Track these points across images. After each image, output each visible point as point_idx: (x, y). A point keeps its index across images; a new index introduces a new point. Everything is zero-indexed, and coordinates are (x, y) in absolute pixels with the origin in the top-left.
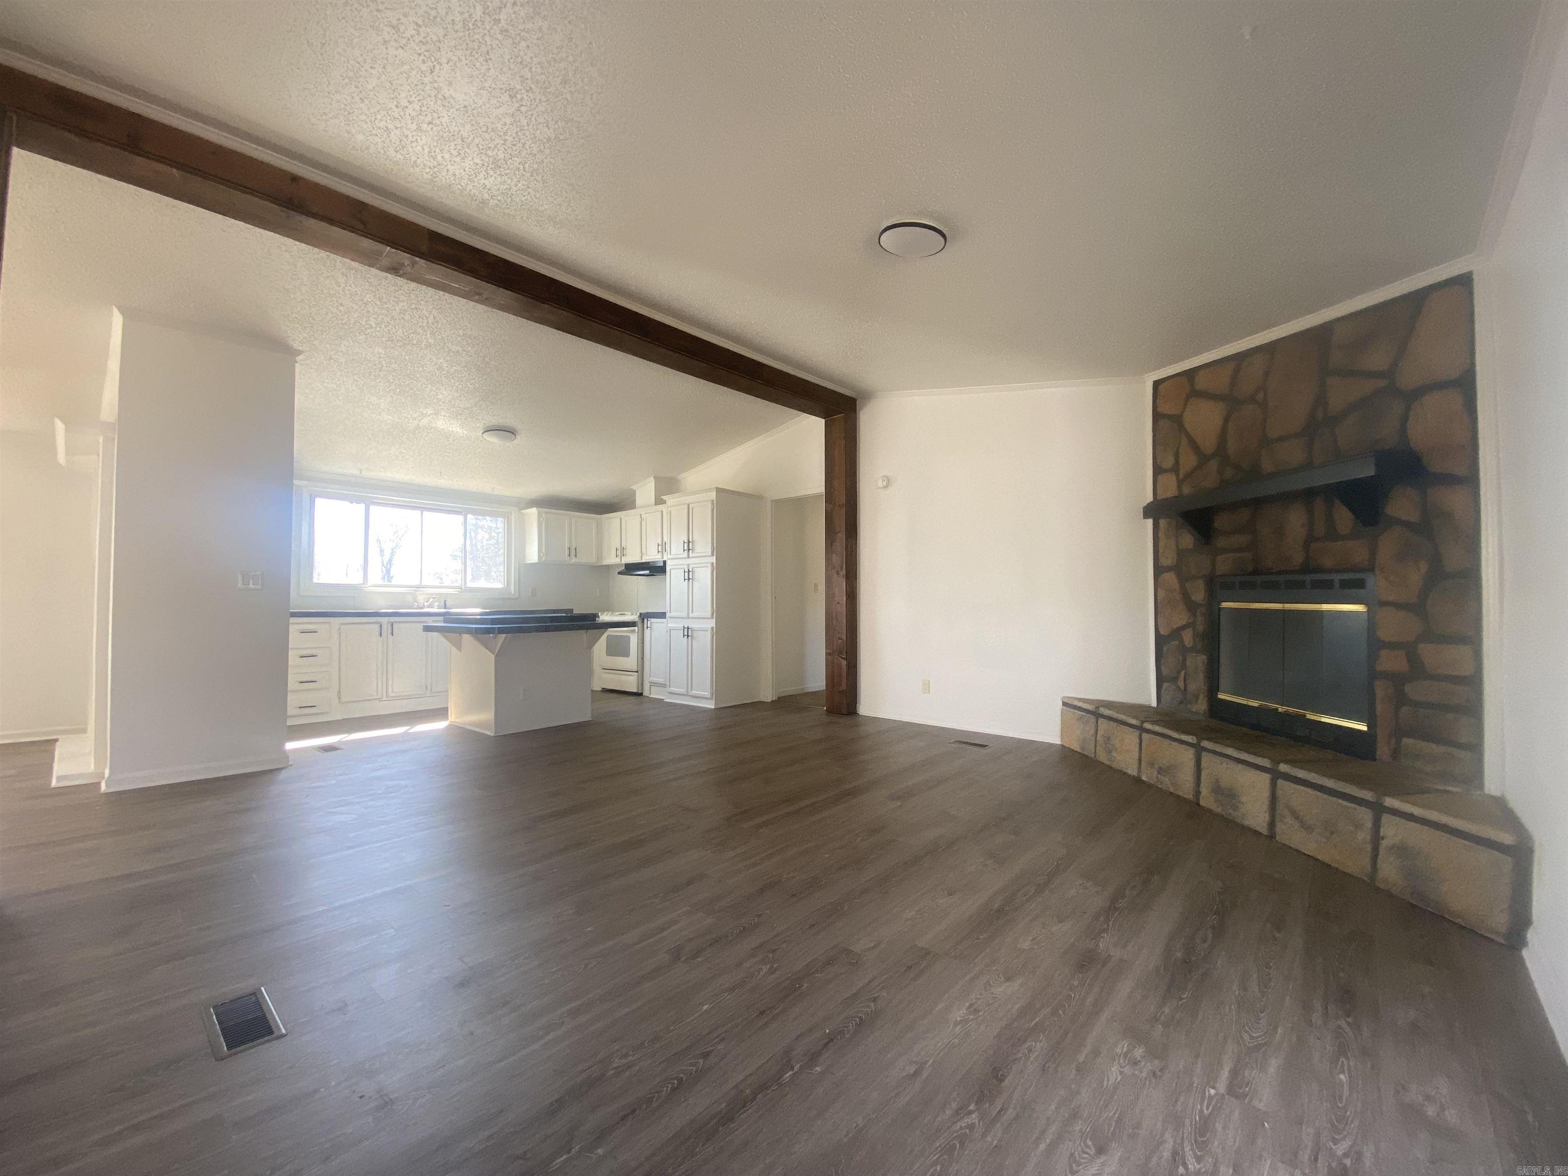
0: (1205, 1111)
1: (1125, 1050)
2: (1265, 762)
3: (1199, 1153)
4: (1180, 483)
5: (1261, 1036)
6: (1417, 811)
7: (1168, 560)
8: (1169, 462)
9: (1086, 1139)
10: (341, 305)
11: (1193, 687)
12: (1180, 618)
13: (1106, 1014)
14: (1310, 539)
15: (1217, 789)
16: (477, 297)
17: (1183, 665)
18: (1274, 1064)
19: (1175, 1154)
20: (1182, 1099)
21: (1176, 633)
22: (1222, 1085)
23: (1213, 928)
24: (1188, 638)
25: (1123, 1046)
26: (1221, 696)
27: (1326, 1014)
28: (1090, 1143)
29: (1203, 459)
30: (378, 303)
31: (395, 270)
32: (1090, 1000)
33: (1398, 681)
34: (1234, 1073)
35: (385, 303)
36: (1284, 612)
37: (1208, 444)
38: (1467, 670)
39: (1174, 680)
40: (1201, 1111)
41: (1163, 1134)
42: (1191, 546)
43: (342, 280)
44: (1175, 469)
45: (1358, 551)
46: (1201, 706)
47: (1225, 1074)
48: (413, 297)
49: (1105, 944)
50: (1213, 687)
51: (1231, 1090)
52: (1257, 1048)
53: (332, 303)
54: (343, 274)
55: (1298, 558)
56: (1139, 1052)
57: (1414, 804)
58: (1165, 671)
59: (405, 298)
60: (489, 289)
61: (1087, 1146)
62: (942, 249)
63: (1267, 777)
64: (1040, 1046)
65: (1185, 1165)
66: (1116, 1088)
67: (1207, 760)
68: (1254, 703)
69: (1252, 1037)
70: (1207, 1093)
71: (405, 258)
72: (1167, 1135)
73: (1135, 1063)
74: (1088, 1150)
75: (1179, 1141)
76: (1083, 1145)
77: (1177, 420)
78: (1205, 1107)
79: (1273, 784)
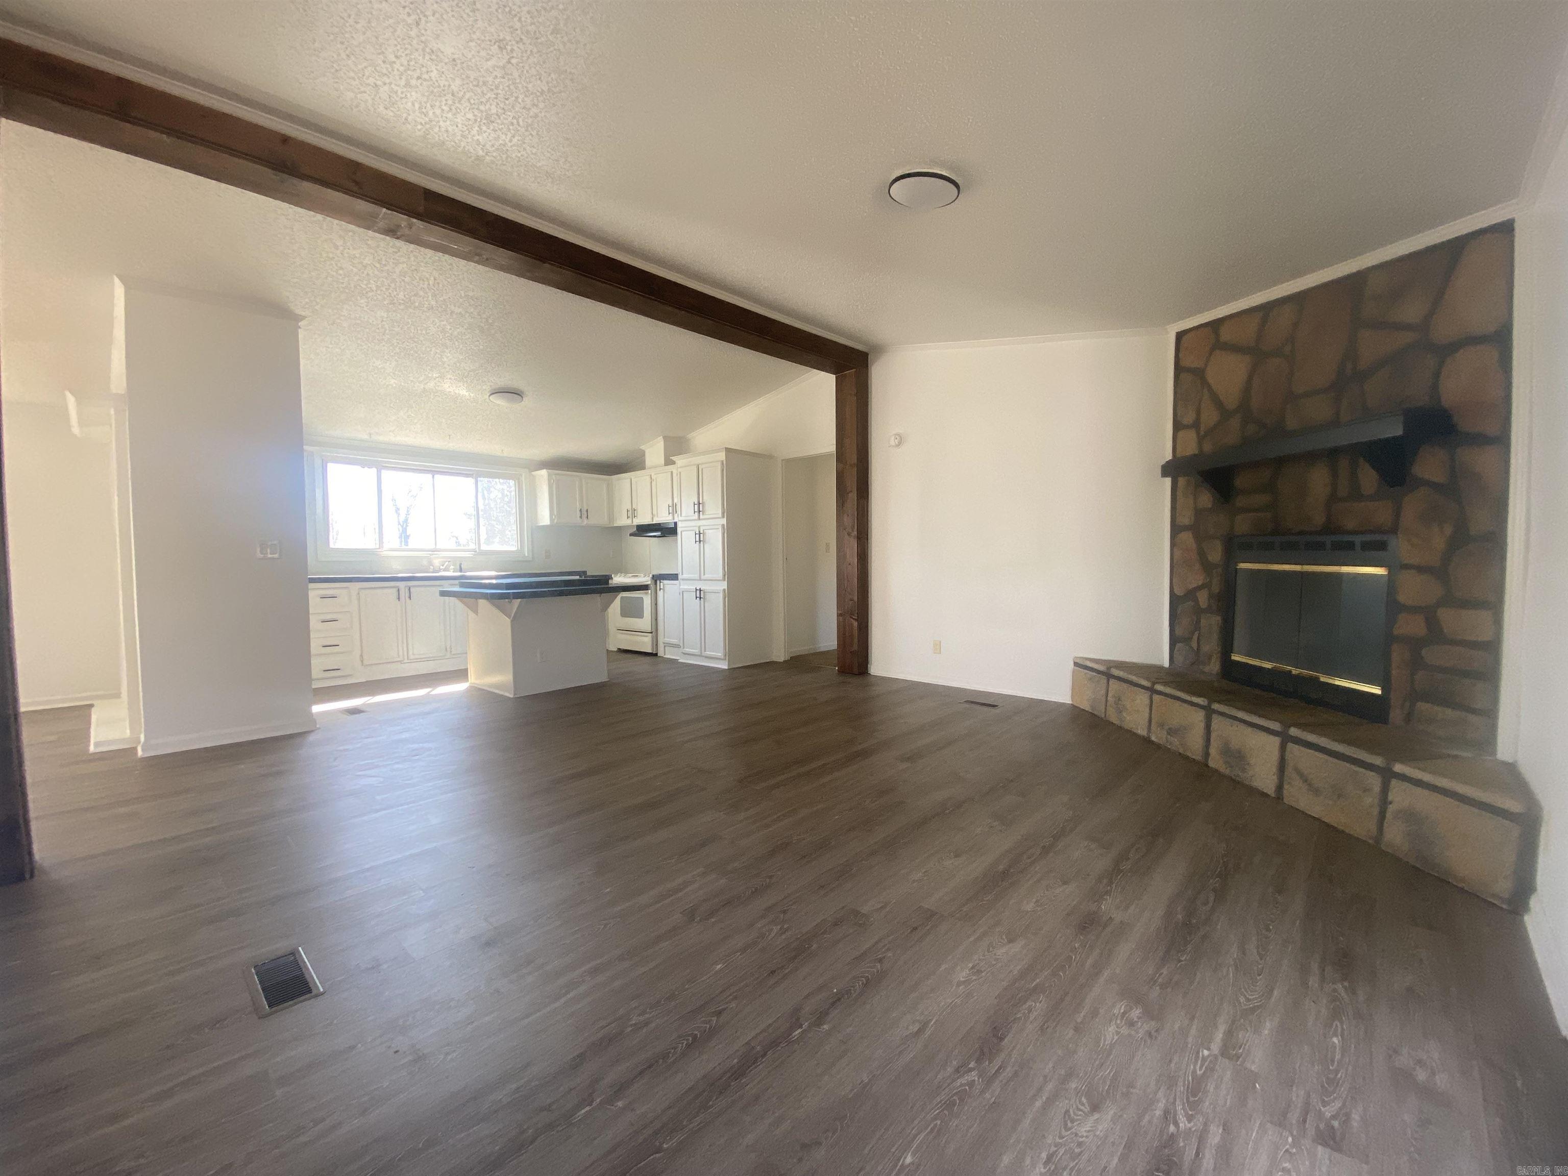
0: (1198, 1072)
1: (1122, 1011)
2: (1275, 726)
3: (1190, 1113)
4: (1201, 440)
5: (1256, 999)
6: (1426, 777)
7: (1186, 519)
8: (1189, 418)
9: (1081, 1097)
10: (341, 268)
11: (1206, 648)
12: (1196, 579)
13: (1106, 974)
14: (1333, 498)
15: (1228, 752)
16: (477, 258)
17: (1197, 626)
18: (1268, 1027)
19: (1166, 1112)
20: (1176, 1059)
21: (1191, 594)
22: (1216, 1047)
23: (1214, 890)
24: (1203, 598)
25: (1120, 1008)
26: (1236, 657)
27: (1323, 980)
28: (1084, 1100)
29: (1225, 414)
30: (378, 265)
31: (392, 232)
32: (1090, 962)
33: (1416, 645)
34: (1229, 1033)
35: (385, 265)
36: (1302, 574)
37: (1231, 400)
38: (1486, 635)
39: (1187, 640)
40: (1194, 1072)
41: (1156, 1093)
42: (1209, 506)
43: (340, 243)
44: (1196, 425)
45: (1382, 513)
46: (1214, 667)
47: (1219, 1036)
48: (412, 259)
49: (1108, 906)
50: (1227, 647)
51: (1224, 1052)
52: (1253, 1010)
53: (331, 267)
54: (340, 236)
55: (1319, 519)
56: (1136, 1013)
57: (1424, 770)
58: (1179, 632)
59: (405, 260)
60: (489, 249)
61: (1083, 1105)
63: (1276, 741)
64: (1039, 1006)
65: (1176, 1124)
66: (1112, 1046)
67: (1217, 723)
68: (1268, 665)
69: (1248, 1000)
70: (1201, 1054)
71: (402, 219)
72: (1160, 1094)
73: (1131, 1024)
74: (1082, 1108)
75: (1171, 1100)
76: (1078, 1102)
77: (1199, 374)
78: (1198, 1068)
79: (1283, 748)
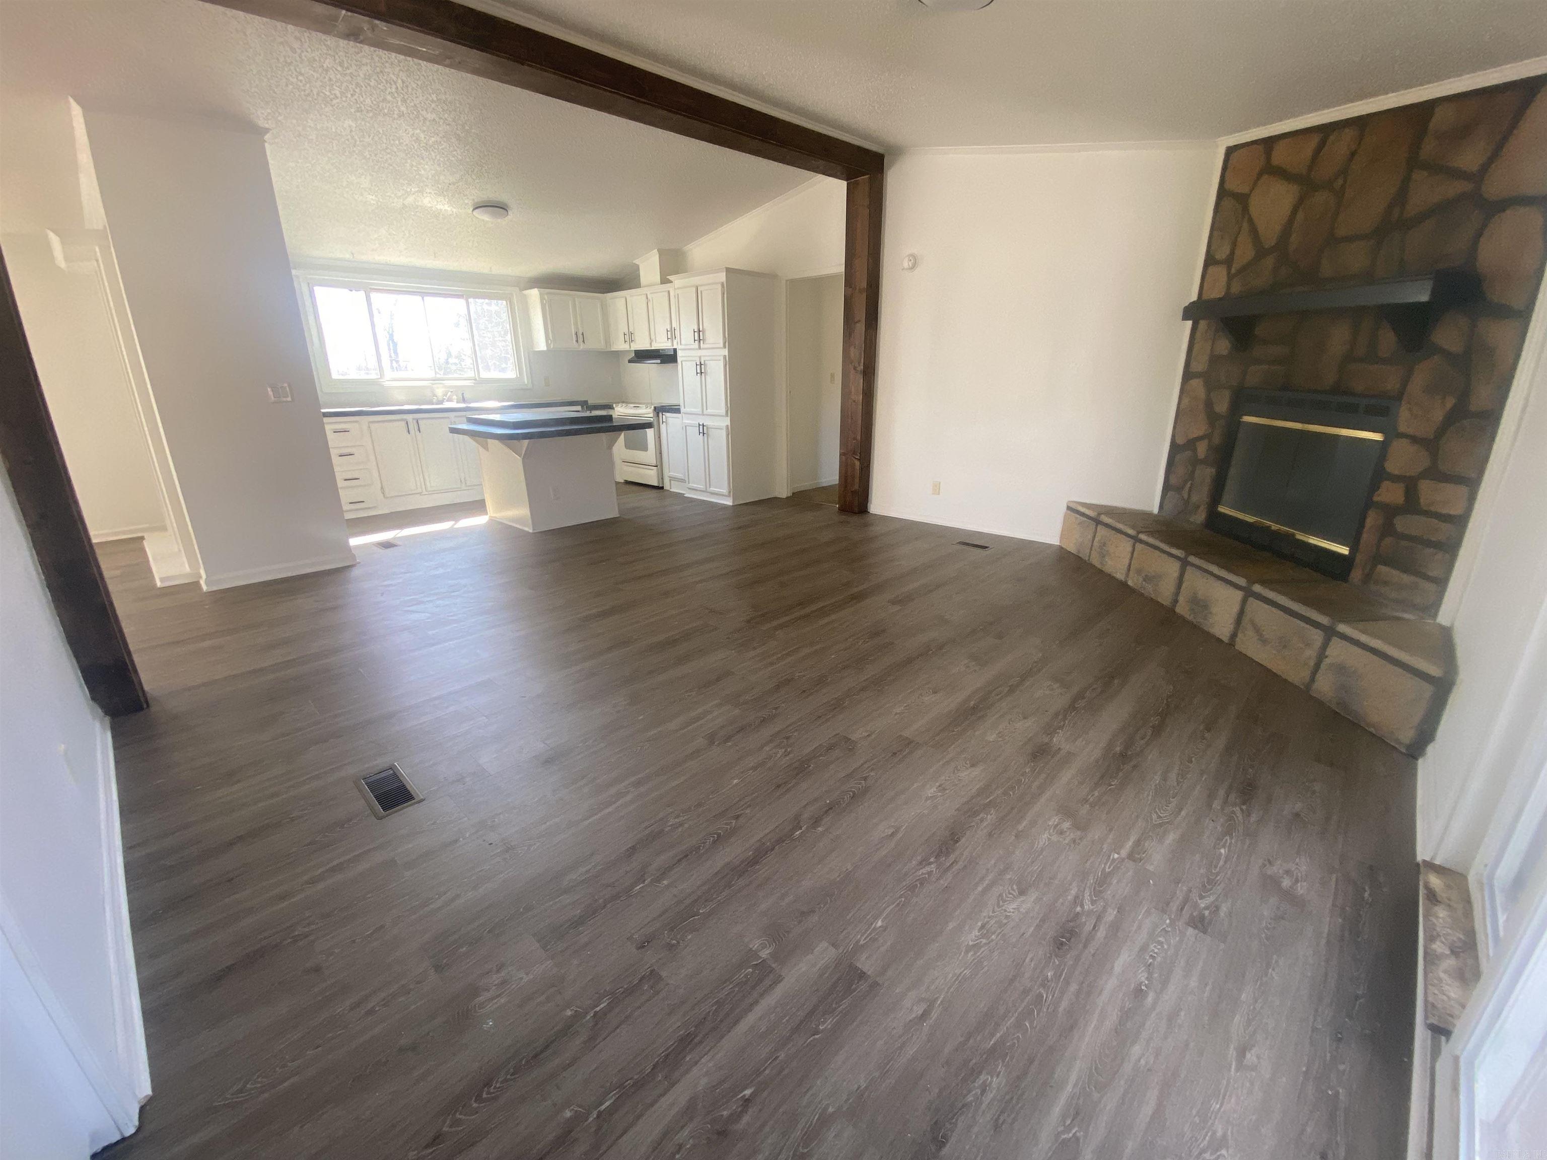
0: (1107, 870)
1: (1056, 823)
2: (1242, 582)
3: (1094, 898)
4: (1230, 278)
5: (1166, 816)
6: (1364, 638)
7: (1199, 366)
8: (1222, 254)
9: (1013, 885)
10: (301, 74)
11: (1195, 498)
12: (1199, 428)
13: (1048, 794)
14: (1349, 357)
15: (1194, 600)
16: (448, 62)
17: (1191, 476)
18: (1171, 838)
19: (1076, 897)
20: (1092, 859)
21: (1191, 444)
22: (1124, 853)
23: (1153, 727)
24: (1202, 449)
25: (1055, 820)
26: (1222, 509)
27: (1225, 802)
28: (1015, 887)
29: (1261, 253)
30: (339, 68)
31: (353, 35)
32: (1036, 783)
33: (1391, 512)
34: (1138, 843)
35: (348, 68)
37: (1272, 236)
38: (1456, 510)
39: (1179, 489)
40: (1104, 869)
41: (1070, 884)
42: (1225, 352)
43: (296, 45)
44: (1228, 262)
45: (1392, 378)
46: (1200, 517)
47: (1129, 844)
48: (377, 59)
49: (1059, 740)
50: (1216, 497)
51: (1130, 856)
52: (1161, 825)
53: (290, 73)
54: (296, 38)
55: (1331, 378)
56: (1066, 825)
57: (1364, 632)
58: (1173, 480)
59: (368, 61)
60: (461, 51)
61: (1013, 890)
62: (987, 5)
63: (1239, 595)
64: (990, 817)
65: (1082, 906)
66: (1042, 850)
67: (1190, 575)
68: (1250, 519)
69: (1159, 817)
70: (1112, 857)
71: (363, 22)
72: (1074, 884)
73: (1062, 833)
74: (1013, 892)
75: (1082, 889)
76: (1010, 888)
77: (1242, 200)
78: (1107, 867)
79: (1244, 602)
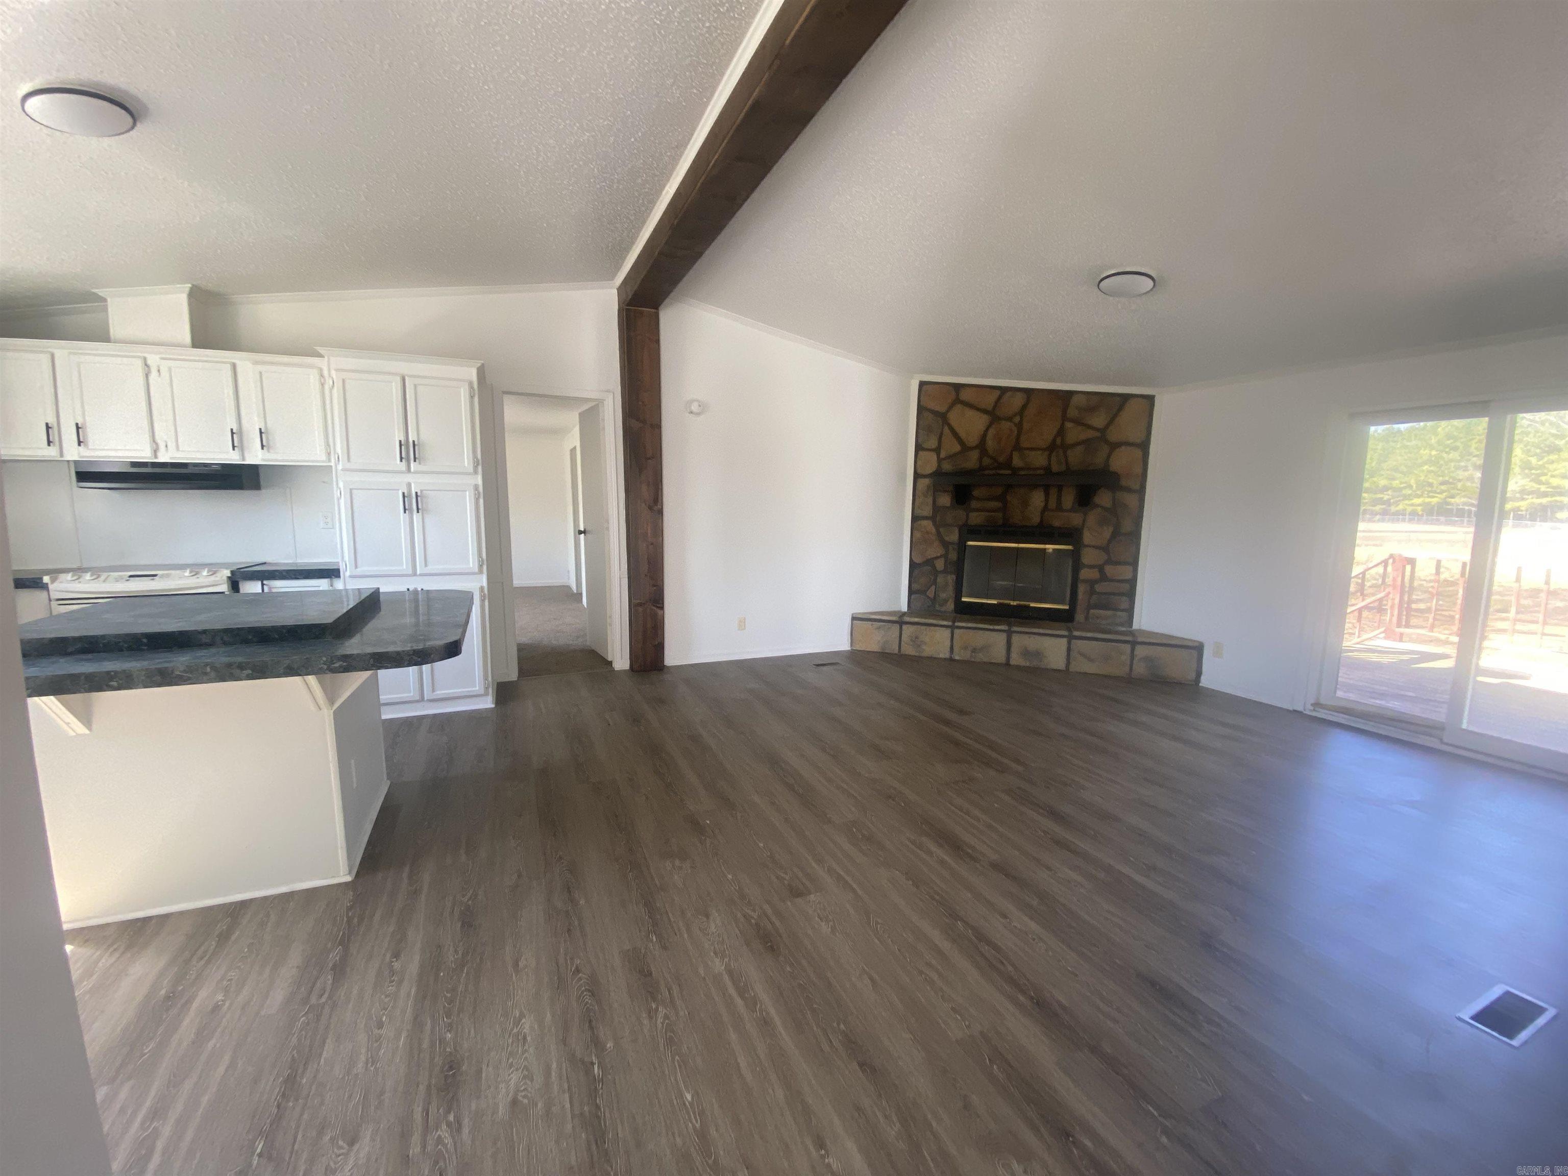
2: (1065, 633)
4: (940, 460)
6: (1154, 641)
7: (927, 511)
8: (933, 443)
11: (943, 595)
12: (935, 550)
14: (1045, 508)
15: (1026, 653)
17: (935, 582)
21: (930, 562)
24: (940, 565)
26: (964, 599)
29: (965, 448)
33: (1092, 583)
36: (1018, 549)
37: (972, 439)
39: (923, 592)
42: (948, 504)
44: (937, 450)
45: (1076, 519)
46: (951, 606)
50: (958, 594)
55: (1036, 520)
57: (1150, 638)
58: (915, 586)
63: (1065, 640)
68: (995, 602)
77: (943, 417)
79: (1069, 643)
